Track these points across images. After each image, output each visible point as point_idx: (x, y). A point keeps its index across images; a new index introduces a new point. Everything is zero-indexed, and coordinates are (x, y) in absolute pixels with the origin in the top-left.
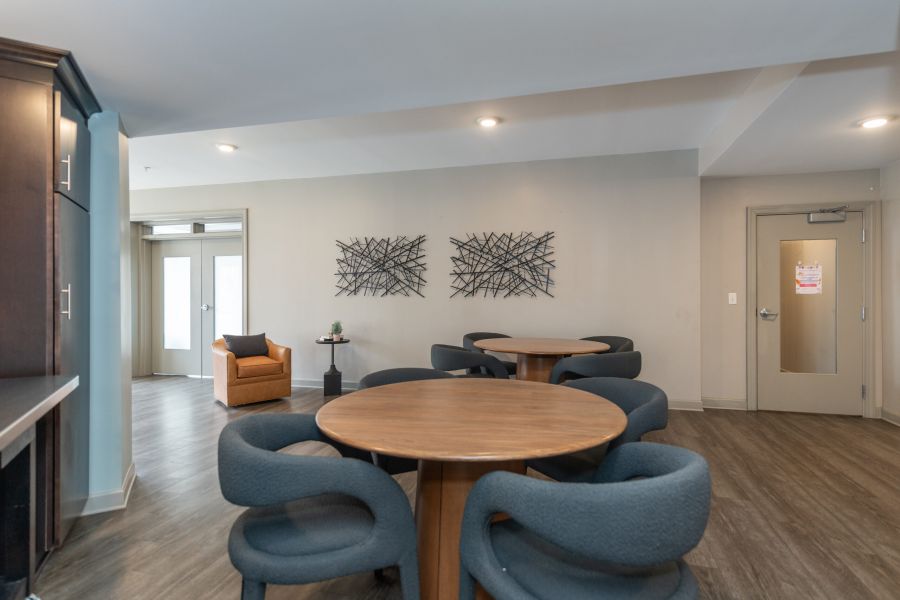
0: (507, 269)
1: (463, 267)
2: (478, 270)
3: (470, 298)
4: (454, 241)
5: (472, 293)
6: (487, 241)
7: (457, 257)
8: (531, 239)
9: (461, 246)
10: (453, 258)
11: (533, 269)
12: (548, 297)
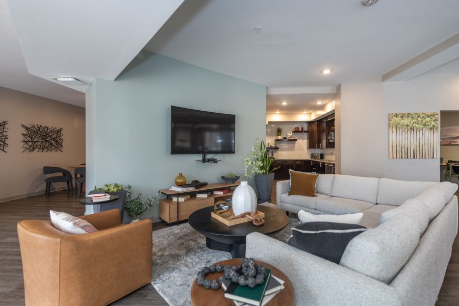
0: (47, 141)
1: (29, 139)
2: (35, 140)
3: (32, 153)
4: (23, 126)
5: (33, 150)
6: (39, 128)
7: (25, 133)
8: (55, 130)
9: (27, 129)
10: (23, 134)
11: (56, 141)
12: (61, 152)
